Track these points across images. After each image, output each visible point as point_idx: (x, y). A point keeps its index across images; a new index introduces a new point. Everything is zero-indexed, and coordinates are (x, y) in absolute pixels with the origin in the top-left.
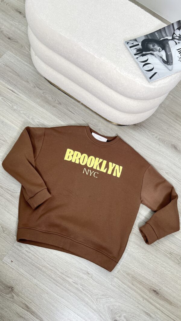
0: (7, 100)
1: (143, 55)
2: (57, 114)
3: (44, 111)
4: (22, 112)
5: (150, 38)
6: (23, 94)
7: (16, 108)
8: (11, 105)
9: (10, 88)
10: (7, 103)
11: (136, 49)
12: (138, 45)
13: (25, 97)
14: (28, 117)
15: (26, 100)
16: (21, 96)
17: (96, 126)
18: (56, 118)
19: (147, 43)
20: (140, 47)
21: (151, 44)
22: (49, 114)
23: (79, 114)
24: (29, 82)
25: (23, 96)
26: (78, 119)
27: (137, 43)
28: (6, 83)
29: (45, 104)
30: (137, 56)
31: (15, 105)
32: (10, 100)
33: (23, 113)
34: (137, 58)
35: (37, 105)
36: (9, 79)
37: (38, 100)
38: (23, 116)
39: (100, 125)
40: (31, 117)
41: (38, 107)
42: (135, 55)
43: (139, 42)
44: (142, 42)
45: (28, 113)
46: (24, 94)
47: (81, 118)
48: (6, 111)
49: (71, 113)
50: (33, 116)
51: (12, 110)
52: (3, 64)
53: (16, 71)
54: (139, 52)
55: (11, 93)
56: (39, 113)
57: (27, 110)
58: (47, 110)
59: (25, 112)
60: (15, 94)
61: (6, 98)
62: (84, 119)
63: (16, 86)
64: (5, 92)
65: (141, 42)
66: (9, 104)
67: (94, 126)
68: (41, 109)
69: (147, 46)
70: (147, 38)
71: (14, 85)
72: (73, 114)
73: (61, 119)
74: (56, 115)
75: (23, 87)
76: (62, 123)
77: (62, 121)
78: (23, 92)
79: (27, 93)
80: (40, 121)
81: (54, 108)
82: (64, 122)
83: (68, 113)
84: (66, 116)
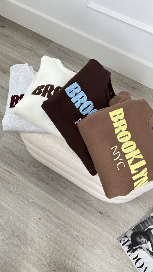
0: (5, 182)
1: (134, 251)
2: (50, 191)
3: (39, 189)
4: (17, 193)
6: (19, 175)
7: (12, 189)
8: (7, 186)
9: (7, 170)
10: (4, 185)
13: (21, 177)
14: (23, 197)
15: (22, 180)
16: (17, 177)
17: (88, 201)
18: (49, 197)
21: (138, 237)
22: (43, 192)
23: (71, 190)
24: (25, 161)
26: (70, 195)
28: (3, 164)
29: (39, 182)
31: (12, 186)
32: (6, 182)
33: (19, 194)
35: (32, 184)
36: (7, 160)
37: (33, 179)
38: (19, 197)
39: (92, 199)
40: (26, 198)
41: (32, 186)
45: (23, 194)
46: (20, 174)
47: (74, 193)
48: (3, 194)
49: (63, 189)
50: (28, 196)
51: (8, 191)
52: (2, 146)
53: (13, 152)
54: (130, 248)
55: (8, 174)
56: (34, 192)
57: (23, 191)
58: (40, 188)
59: (20, 193)
60: (11, 175)
61: (3, 180)
62: (76, 195)
63: (13, 166)
64: (2, 174)
66: (6, 185)
67: (86, 200)
68: (35, 188)
71: (11, 166)
72: (65, 190)
73: (55, 197)
74: (50, 193)
75: (19, 167)
76: (55, 200)
77: (55, 198)
78: (19, 172)
79: (22, 172)
80: (34, 201)
81: (48, 186)
82: (57, 199)
83: (61, 189)
84: (59, 192)
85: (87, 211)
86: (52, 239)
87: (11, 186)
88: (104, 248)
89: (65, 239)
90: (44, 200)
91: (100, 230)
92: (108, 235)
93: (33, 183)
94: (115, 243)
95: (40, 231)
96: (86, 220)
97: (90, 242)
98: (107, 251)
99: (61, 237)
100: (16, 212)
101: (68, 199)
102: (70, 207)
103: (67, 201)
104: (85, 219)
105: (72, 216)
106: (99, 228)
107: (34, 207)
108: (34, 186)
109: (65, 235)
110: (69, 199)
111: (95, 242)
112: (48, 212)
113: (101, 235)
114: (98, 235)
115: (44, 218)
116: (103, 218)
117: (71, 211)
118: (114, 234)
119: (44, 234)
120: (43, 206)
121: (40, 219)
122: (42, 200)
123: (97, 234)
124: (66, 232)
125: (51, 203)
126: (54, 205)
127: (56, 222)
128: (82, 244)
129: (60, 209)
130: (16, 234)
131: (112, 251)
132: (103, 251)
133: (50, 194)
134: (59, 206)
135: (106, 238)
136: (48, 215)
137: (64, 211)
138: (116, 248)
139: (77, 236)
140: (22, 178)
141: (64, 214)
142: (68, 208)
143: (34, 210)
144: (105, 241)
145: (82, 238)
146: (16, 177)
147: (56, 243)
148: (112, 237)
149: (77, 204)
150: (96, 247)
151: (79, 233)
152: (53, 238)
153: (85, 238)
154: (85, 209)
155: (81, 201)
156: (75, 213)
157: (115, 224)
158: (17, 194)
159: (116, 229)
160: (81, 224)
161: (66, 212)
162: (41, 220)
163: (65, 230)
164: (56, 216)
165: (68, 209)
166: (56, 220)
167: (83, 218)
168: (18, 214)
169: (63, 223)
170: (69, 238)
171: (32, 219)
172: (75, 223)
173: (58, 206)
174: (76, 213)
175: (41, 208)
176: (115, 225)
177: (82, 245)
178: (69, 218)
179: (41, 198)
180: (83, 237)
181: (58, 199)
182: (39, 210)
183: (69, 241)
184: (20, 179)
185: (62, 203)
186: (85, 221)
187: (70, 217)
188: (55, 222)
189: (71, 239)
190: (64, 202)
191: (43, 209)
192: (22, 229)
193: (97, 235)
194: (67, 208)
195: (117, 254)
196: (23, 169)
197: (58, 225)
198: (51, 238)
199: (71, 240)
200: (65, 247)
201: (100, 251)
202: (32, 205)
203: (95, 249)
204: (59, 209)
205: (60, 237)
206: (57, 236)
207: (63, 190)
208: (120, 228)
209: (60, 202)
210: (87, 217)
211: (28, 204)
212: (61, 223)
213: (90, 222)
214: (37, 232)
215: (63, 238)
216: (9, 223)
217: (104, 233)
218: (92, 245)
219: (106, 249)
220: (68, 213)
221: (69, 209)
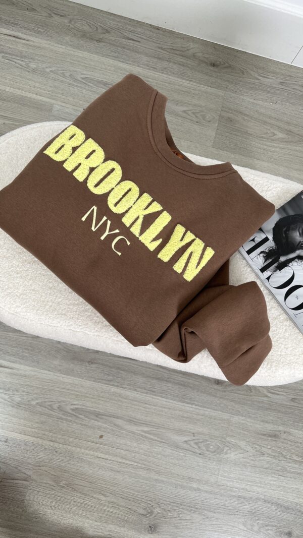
1: (281, 266)
2: (103, 375)
3: (77, 380)
5: (291, 213)
6: (21, 363)
11: (262, 252)
12: (266, 239)
13: (27, 368)
14: (50, 408)
15: (33, 373)
16: (18, 369)
18: (105, 387)
19: (286, 230)
20: (270, 244)
21: (294, 229)
22: (88, 383)
25: (22, 367)
27: (264, 236)
29: (72, 365)
30: (267, 273)
33: (37, 404)
34: (268, 278)
35: (57, 374)
37: (56, 362)
38: (40, 410)
40: (56, 406)
41: (61, 379)
42: (263, 270)
43: (268, 232)
44: (274, 229)
45: (47, 400)
46: (22, 361)
50: (59, 402)
54: (270, 260)
56: (68, 389)
57: (43, 394)
58: (80, 376)
59: (40, 401)
60: (4, 369)
65: (272, 231)
68: (68, 379)
69: (287, 237)
70: (285, 215)
73: (116, 384)
74: (102, 380)
75: (14, 347)
76: (119, 391)
77: (118, 386)
78: (19, 358)
79: (26, 356)
80: (77, 407)
81: (93, 366)
82: (123, 386)
83: (124, 362)
84: (121, 372)
85: (190, 389)
86: (140, 465)
87: (14, 394)
88: (242, 444)
89: (164, 456)
90: (95, 397)
91: (226, 416)
92: (243, 420)
93: (60, 370)
94: (260, 429)
95: (110, 460)
96: (194, 406)
97: (213, 444)
98: (249, 448)
99: (155, 455)
100: (47, 443)
101: (144, 379)
102: (154, 392)
103: (145, 384)
104: (190, 406)
105: (164, 409)
106: (223, 412)
107: (80, 418)
108: (63, 376)
109: (161, 449)
110: (148, 377)
111: (223, 440)
112: (114, 417)
113: (231, 424)
114: (225, 426)
115: (109, 433)
116: (225, 391)
117: (158, 399)
118: (254, 414)
119: (120, 463)
120: (99, 411)
121: (101, 437)
122: (92, 398)
123: (223, 425)
124: (161, 442)
125: (114, 397)
126: (119, 400)
127: (137, 431)
128: (199, 452)
129: (136, 403)
130: (64, 482)
131: (258, 445)
132: (242, 451)
133: (104, 381)
134: (130, 398)
135: (241, 427)
136: (115, 425)
137: (145, 405)
138: (262, 437)
139: (186, 442)
140: (31, 368)
141: (148, 410)
142: (152, 396)
143: (82, 425)
144: (241, 431)
145: (196, 443)
146: (16, 371)
147: (148, 469)
148: (252, 421)
149: (166, 381)
150: (226, 449)
151: (188, 435)
152: (141, 462)
153: (201, 441)
154: (184, 385)
155: (172, 373)
156: (168, 400)
157: (251, 394)
158: (34, 406)
159: (256, 403)
160: (187, 417)
161: (149, 405)
162: (104, 438)
163: (159, 439)
164: (130, 420)
165: (152, 398)
166: (134, 428)
167: (186, 405)
168: (51, 443)
169: (152, 429)
170: (171, 451)
171: (85, 442)
172: (173, 420)
173: (130, 400)
174: (170, 401)
175: (97, 416)
176: (251, 396)
177: (200, 454)
178: (159, 414)
179: (88, 395)
180: (196, 441)
181: (124, 384)
182: (93, 421)
183: (172, 458)
184: (27, 372)
185: (136, 390)
186: (191, 409)
187: (161, 413)
188: (133, 433)
189: (176, 451)
190: (139, 387)
191: (100, 416)
192: (73, 470)
193: (222, 427)
194: (149, 398)
195: (269, 447)
196: (26, 349)
197: (142, 436)
198: (136, 464)
199: (177, 453)
200: (168, 470)
201: (236, 453)
202: (75, 416)
203: (226, 453)
204: (134, 405)
205: (154, 457)
206: (146, 457)
207: (128, 364)
208: (262, 398)
209: (130, 389)
210: (194, 401)
211: (65, 417)
212: (146, 429)
213: (202, 408)
214: (104, 464)
215: (159, 456)
216: (42, 468)
217: (236, 419)
218: (219, 447)
219: (246, 445)
220: (154, 406)
221: (154, 396)
